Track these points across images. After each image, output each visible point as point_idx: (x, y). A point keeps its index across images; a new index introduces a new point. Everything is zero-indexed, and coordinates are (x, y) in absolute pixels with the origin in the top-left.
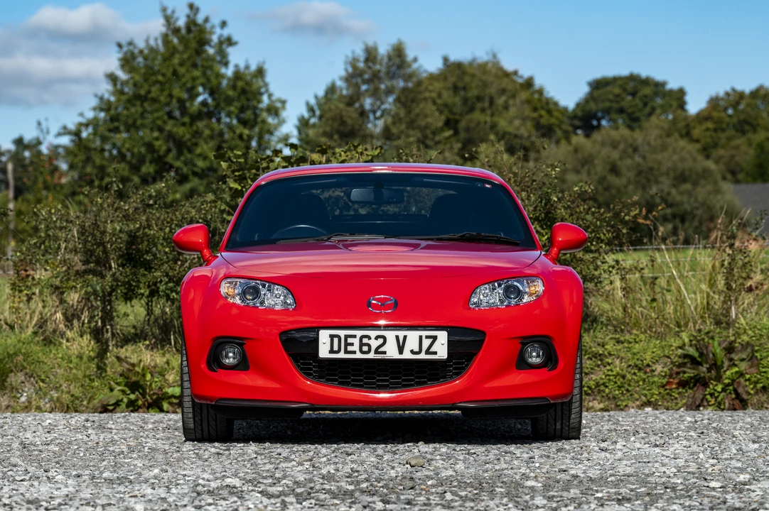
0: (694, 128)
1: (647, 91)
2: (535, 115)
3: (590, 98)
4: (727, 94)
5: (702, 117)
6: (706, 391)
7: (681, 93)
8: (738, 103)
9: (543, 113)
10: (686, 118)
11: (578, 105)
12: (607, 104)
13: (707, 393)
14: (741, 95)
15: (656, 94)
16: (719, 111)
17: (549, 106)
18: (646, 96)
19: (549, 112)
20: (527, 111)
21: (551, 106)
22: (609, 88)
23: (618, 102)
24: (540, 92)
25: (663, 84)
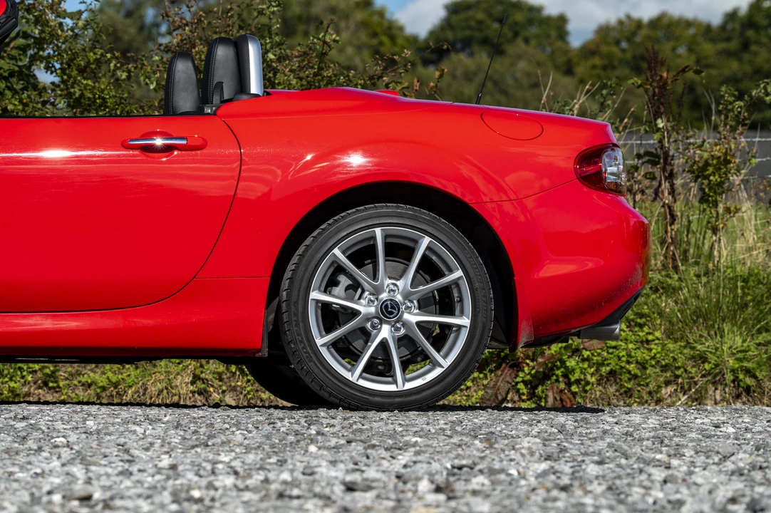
0: (578, 64)
1: (519, 17)
2: (375, 42)
3: (447, 24)
4: (621, 22)
5: (589, 51)
6: (517, 376)
7: (562, 20)
8: (634, 34)
9: (385, 39)
10: (567, 51)
11: (432, 33)
12: (468, 33)
13: (519, 379)
14: (639, 24)
15: (530, 22)
16: (608, 44)
17: (392, 31)
18: (516, 23)
19: (392, 38)
20: (363, 37)
21: (394, 31)
22: (470, 13)
23: (480, 30)
24: (381, 14)
25: (539, 9)
